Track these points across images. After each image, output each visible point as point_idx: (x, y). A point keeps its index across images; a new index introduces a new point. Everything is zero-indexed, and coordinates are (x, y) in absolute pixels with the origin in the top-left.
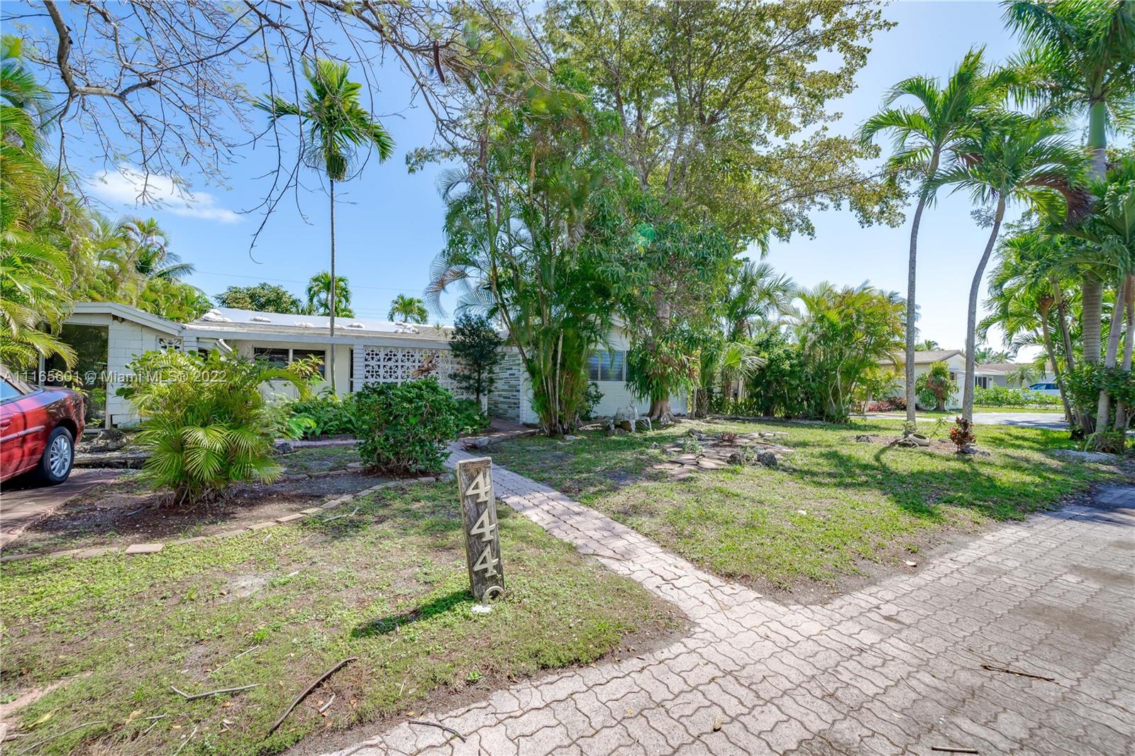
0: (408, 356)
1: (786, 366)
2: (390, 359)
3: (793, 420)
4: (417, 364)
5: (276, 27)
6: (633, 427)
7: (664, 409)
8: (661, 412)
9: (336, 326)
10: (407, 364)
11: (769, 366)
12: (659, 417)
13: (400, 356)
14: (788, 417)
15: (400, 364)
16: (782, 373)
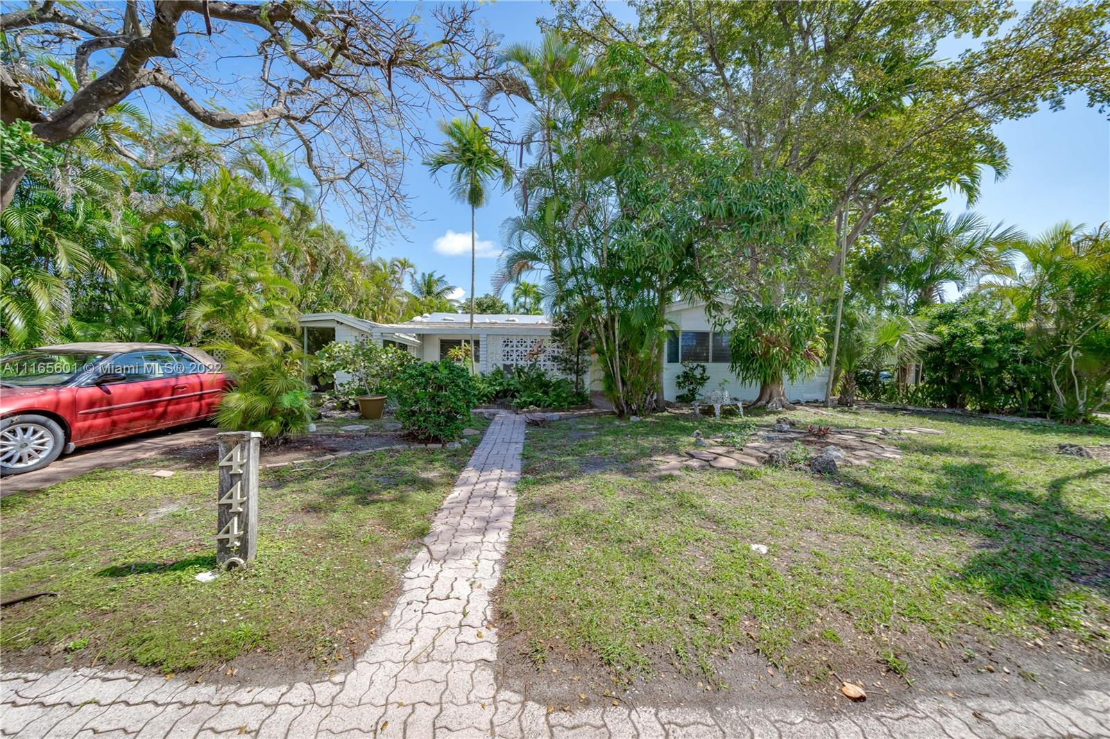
0: (522, 342)
1: (977, 344)
2: (507, 345)
3: (991, 416)
4: (529, 349)
5: (356, 95)
6: (718, 412)
7: (775, 394)
8: (771, 397)
9: (475, 321)
10: (521, 349)
11: (950, 343)
12: (768, 403)
13: (515, 343)
14: (984, 411)
15: (515, 349)
16: (973, 353)
